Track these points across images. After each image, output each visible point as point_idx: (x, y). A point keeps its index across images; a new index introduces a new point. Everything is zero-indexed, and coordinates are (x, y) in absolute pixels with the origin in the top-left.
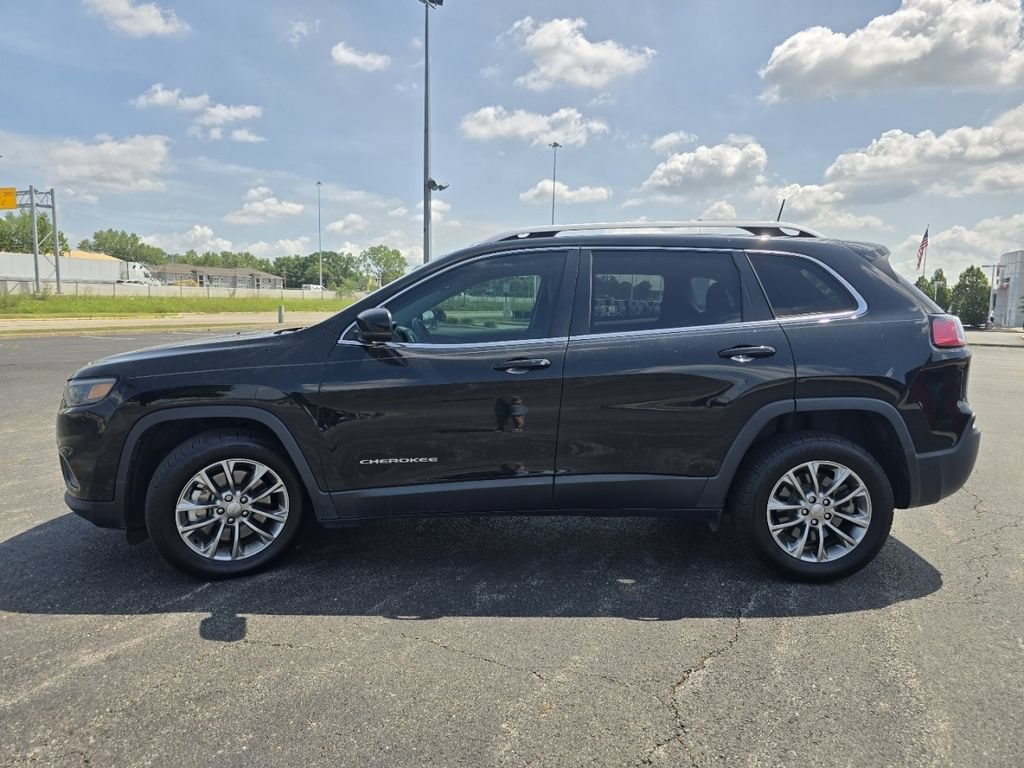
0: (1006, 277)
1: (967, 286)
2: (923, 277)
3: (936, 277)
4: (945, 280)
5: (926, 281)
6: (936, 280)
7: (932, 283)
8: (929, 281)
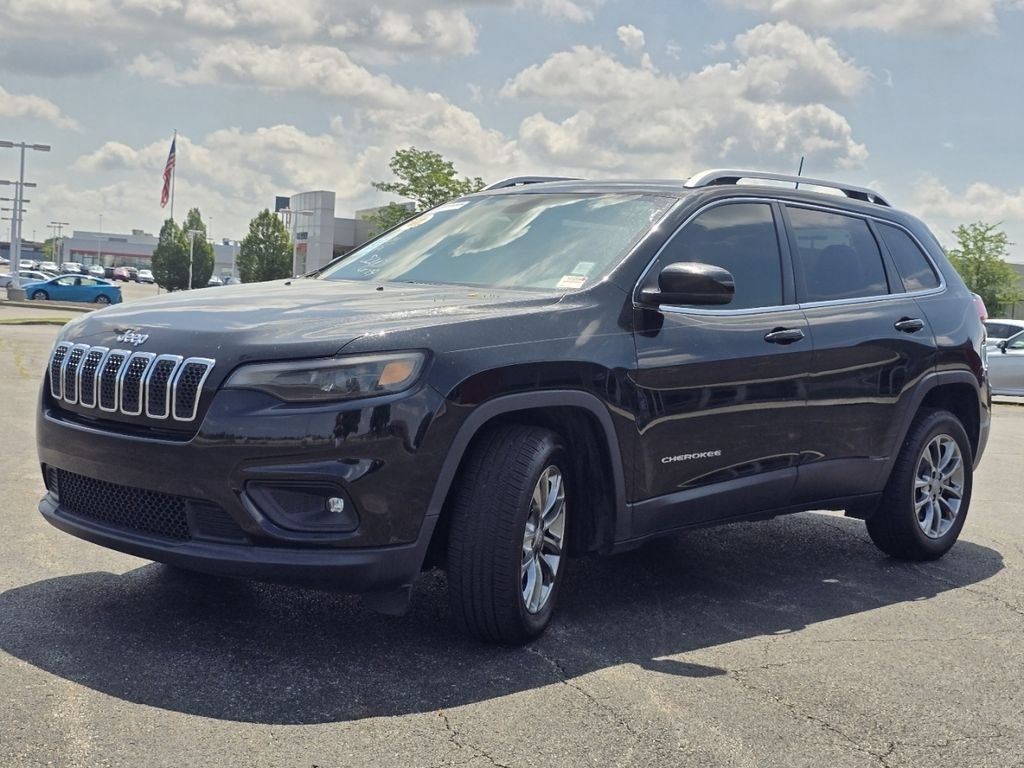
0: (300, 230)
1: (262, 241)
2: (171, 221)
3: (191, 222)
4: (203, 228)
5: (176, 227)
6: (191, 227)
7: (186, 230)
8: (181, 227)
